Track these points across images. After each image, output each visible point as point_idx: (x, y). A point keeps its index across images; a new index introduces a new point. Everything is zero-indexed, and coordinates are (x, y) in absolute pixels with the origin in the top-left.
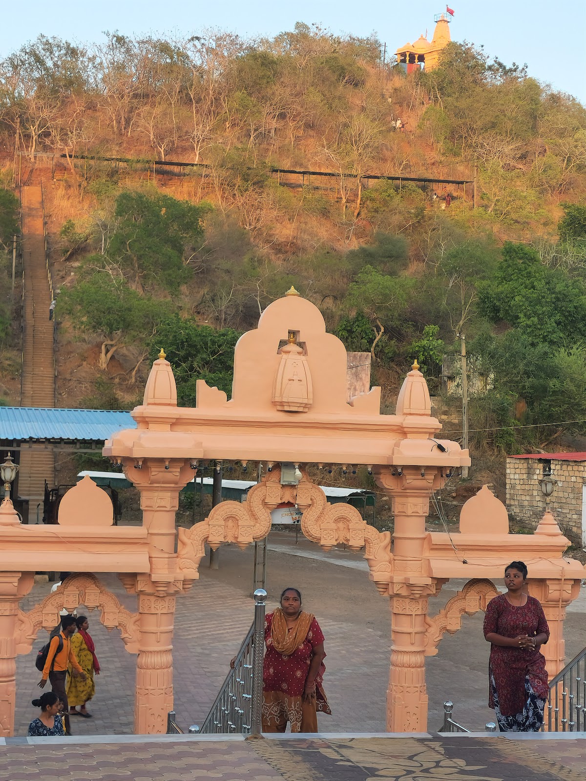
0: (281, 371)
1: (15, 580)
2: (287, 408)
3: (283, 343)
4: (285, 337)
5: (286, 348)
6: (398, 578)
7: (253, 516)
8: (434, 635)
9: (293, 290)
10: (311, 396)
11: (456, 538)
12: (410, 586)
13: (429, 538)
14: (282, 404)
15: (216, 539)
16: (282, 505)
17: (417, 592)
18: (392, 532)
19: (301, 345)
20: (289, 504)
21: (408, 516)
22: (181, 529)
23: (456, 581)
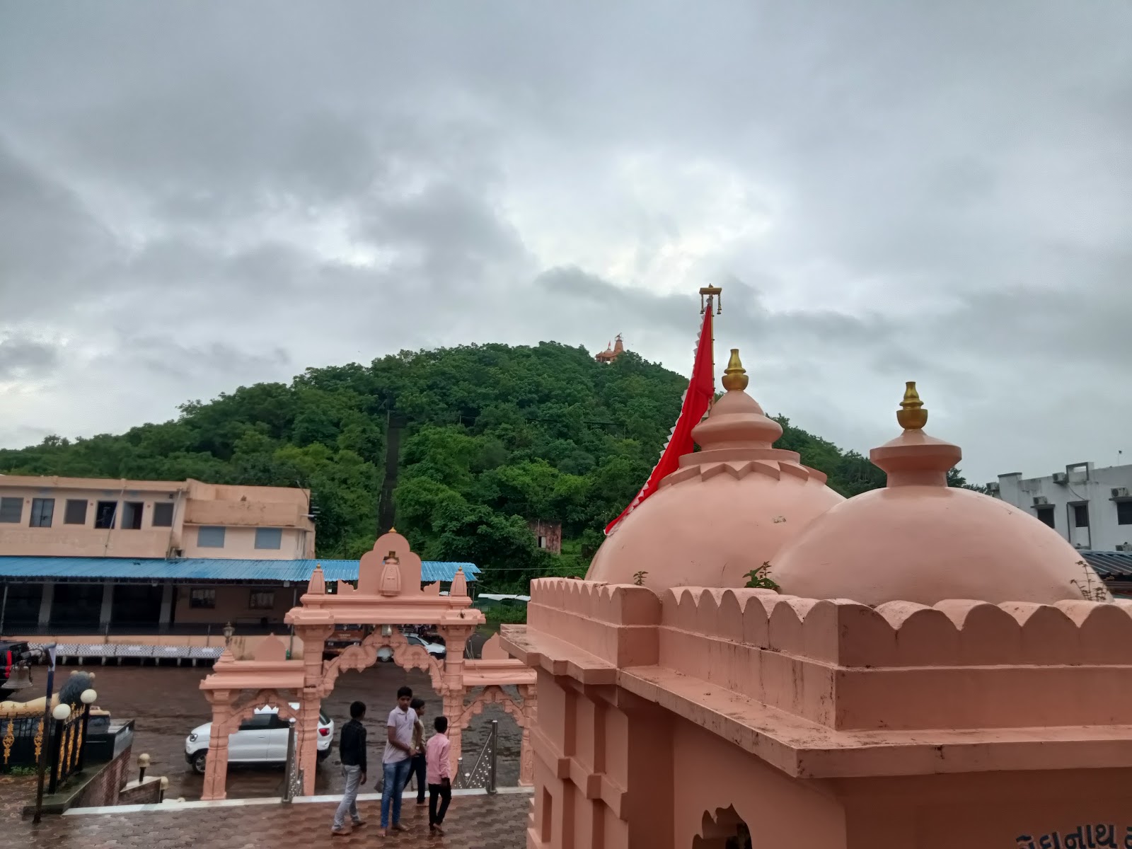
0: (383, 575)
1: (227, 694)
2: (385, 594)
3: (386, 559)
4: (387, 555)
5: (388, 561)
6: (445, 686)
7: (366, 653)
8: (467, 716)
9: (393, 530)
10: (400, 587)
11: (478, 662)
12: (450, 691)
13: (463, 663)
14: (383, 592)
15: (345, 667)
16: (384, 646)
17: (455, 694)
18: (445, 659)
19: (397, 559)
20: (388, 646)
21: (452, 651)
22: (326, 661)
23: (479, 687)
